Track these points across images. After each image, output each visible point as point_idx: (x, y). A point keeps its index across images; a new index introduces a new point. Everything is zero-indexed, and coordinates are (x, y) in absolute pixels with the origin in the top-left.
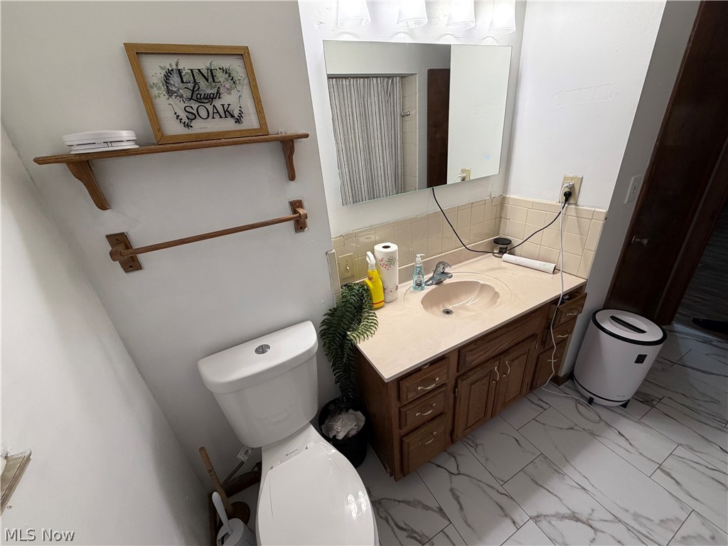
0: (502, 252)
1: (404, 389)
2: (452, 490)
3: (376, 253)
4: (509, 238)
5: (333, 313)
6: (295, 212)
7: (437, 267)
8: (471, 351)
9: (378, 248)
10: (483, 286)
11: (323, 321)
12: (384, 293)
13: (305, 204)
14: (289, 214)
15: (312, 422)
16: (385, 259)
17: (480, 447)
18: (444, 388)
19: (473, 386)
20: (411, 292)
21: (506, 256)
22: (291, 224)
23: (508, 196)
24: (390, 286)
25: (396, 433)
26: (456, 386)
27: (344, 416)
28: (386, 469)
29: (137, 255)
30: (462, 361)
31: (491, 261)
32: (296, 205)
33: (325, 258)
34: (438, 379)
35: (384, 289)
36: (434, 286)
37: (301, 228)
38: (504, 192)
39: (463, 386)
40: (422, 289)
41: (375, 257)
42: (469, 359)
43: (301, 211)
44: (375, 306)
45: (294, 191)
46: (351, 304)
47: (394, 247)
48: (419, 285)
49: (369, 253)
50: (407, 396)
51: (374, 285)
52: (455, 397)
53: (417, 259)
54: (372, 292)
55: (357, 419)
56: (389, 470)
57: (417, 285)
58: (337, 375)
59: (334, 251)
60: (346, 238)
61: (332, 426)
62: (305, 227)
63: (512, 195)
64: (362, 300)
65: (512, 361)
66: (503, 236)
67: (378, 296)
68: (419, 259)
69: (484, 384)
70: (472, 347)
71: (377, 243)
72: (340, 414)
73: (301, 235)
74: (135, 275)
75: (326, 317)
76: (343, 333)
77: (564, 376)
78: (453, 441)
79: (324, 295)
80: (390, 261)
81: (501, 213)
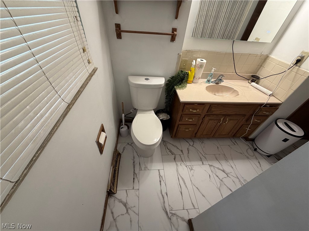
0: (253, 81)
1: (185, 108)
2: (188, 148)
3: (197, 62)
4: (260, 76)
5: (172, 78)
6: (173, 32)
7: (219, 77)
8: (215, 107)
9: (199, 60)
10: (235, 90)
11: (168, 80)
12: (193, 78)
13: (178, 31)
14: (171, 33)
15: (154, 110)
16: (199, 65)
17: (203, 144)
18: (199, 116)
19: (210, 121)
20: (204, 83)
21: (253, 84)
22: (170, 36)
23: (270, 56)
24: (197, 76)
25: (178, 122)
26: (204, 118)
27: (164, 114)
28: (170, 135)
29: (121, 33)
30: (210, 109)
31: (246, 83)
32: (174, 30)
33: (177, 56)
34: (198, 110)
35: (194, 77)
36: (214, 84)
37: (173, 40)
38: (269, 54)
39: (207, 119)
40: (209, 83)
41: (196, 63)
42: (213, 109)
43: (175, 33)
44: (188, 82)
45: (176, 24)
46: (180, 76)
47: (205, 61)
48: (209, 81)
49: (194, 61)
50: (185, 111)
51: (191, 73)
52: (202, 121)
53: (212, 70)
54: (189, 76)
55: (167, 116)
56: (171, 135)
57: (208, 81)
58: (166, 101)
59: (181, 54)
60: (188, 51)
61: (159, 115)
62: (174, 40)
63: (272, 56)
64: (184, 77)
65: (230, 120)
66: (257, 75)
67: (191, 78)
68: (213, 70)
69: (215, 123)
70: (216, 106)
71: (199, 58)
72: (163, 113)
73: (172, 43)
74: (119, 40)
75: (170, 79)
76: (173, 86)
77: (250, 138)
78: (195, 136)
79: (172, 70)
80: (201, 66)
81: (263, 63)
